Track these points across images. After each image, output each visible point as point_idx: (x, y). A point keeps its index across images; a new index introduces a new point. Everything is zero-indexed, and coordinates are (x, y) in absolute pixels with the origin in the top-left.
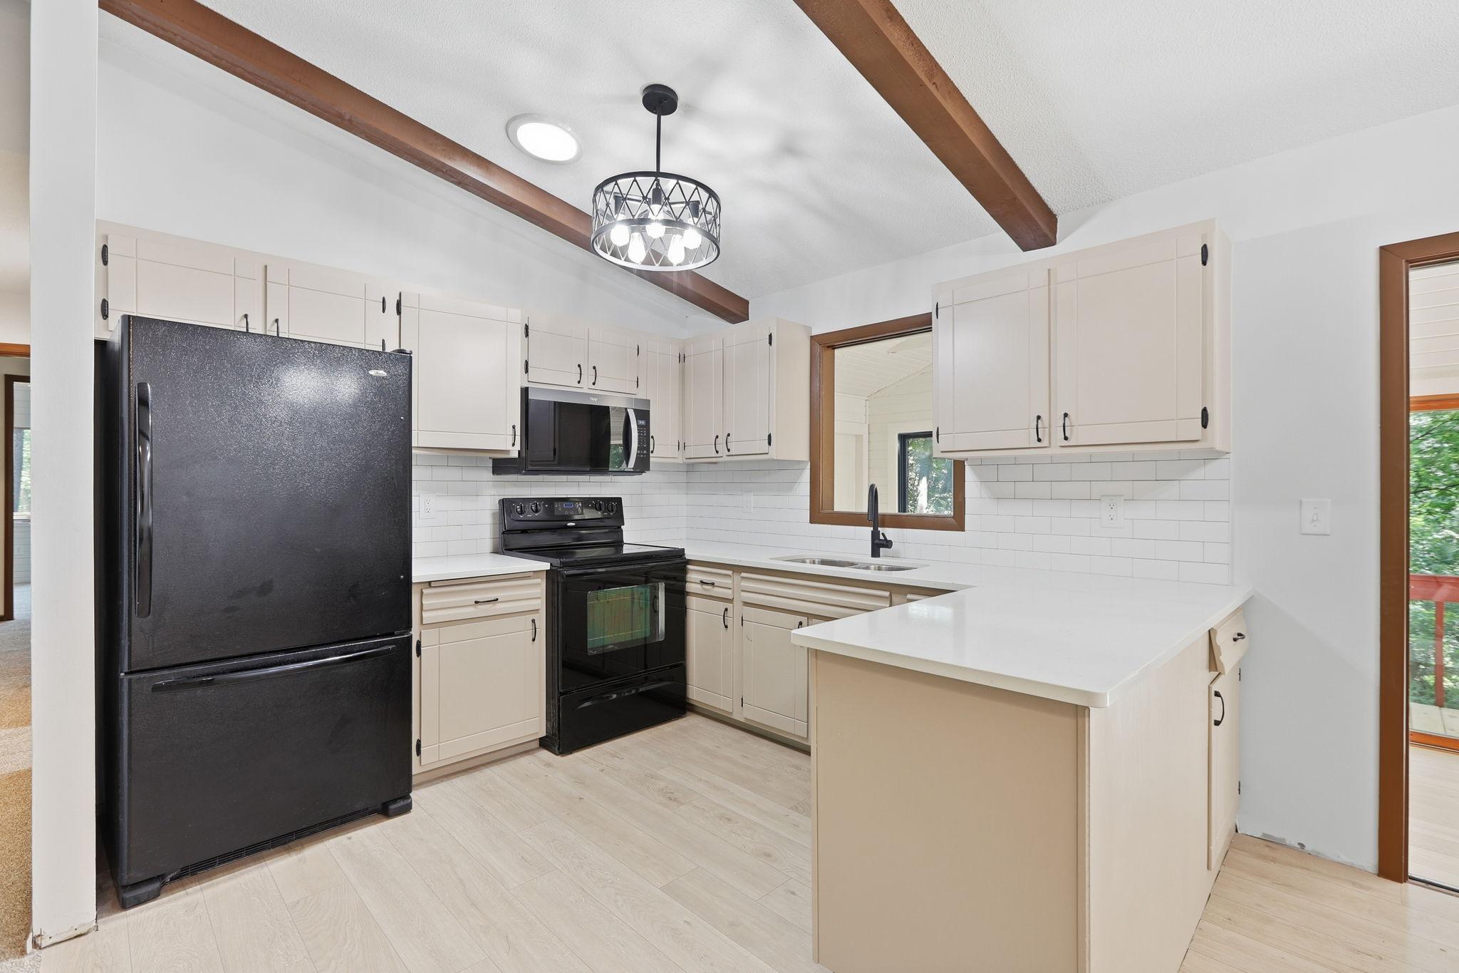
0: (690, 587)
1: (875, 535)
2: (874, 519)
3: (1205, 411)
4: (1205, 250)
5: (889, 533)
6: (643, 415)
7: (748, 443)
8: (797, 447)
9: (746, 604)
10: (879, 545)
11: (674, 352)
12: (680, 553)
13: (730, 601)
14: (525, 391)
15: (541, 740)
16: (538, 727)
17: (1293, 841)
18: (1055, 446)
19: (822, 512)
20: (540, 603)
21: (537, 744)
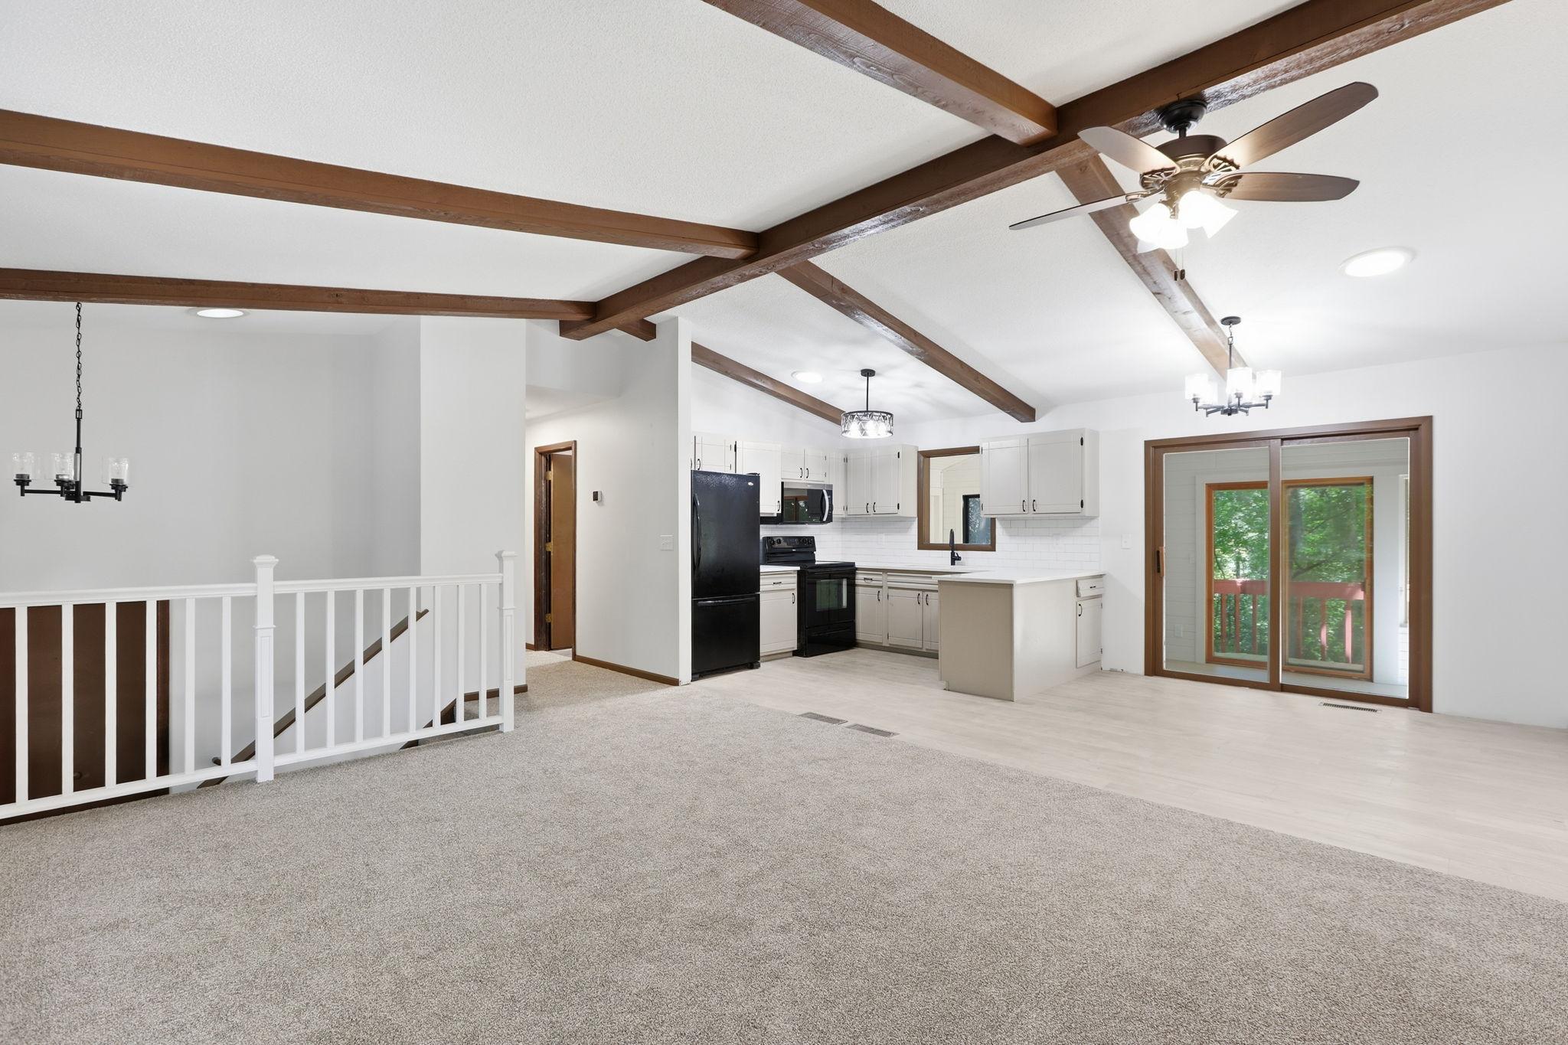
0: (858, 582)
1: (953, 554)
2: (952, 547)
3: (1082, 502)
4: (1082, 440)
5: (960, 553)
6: (830, 493)
7: (886, 506)
8: (910, 509)
9: (889, 588)
10: (955, 559)
11: (841, 457)
12: (852, 565)
13: (881, 587)
14: (783, 483)
15: (794, 652)
16: (793, 645)
17: (1119, 669)
18: (1030, 514)
19: (924, 544)
20: (795, 586)
21: (791, 654)
